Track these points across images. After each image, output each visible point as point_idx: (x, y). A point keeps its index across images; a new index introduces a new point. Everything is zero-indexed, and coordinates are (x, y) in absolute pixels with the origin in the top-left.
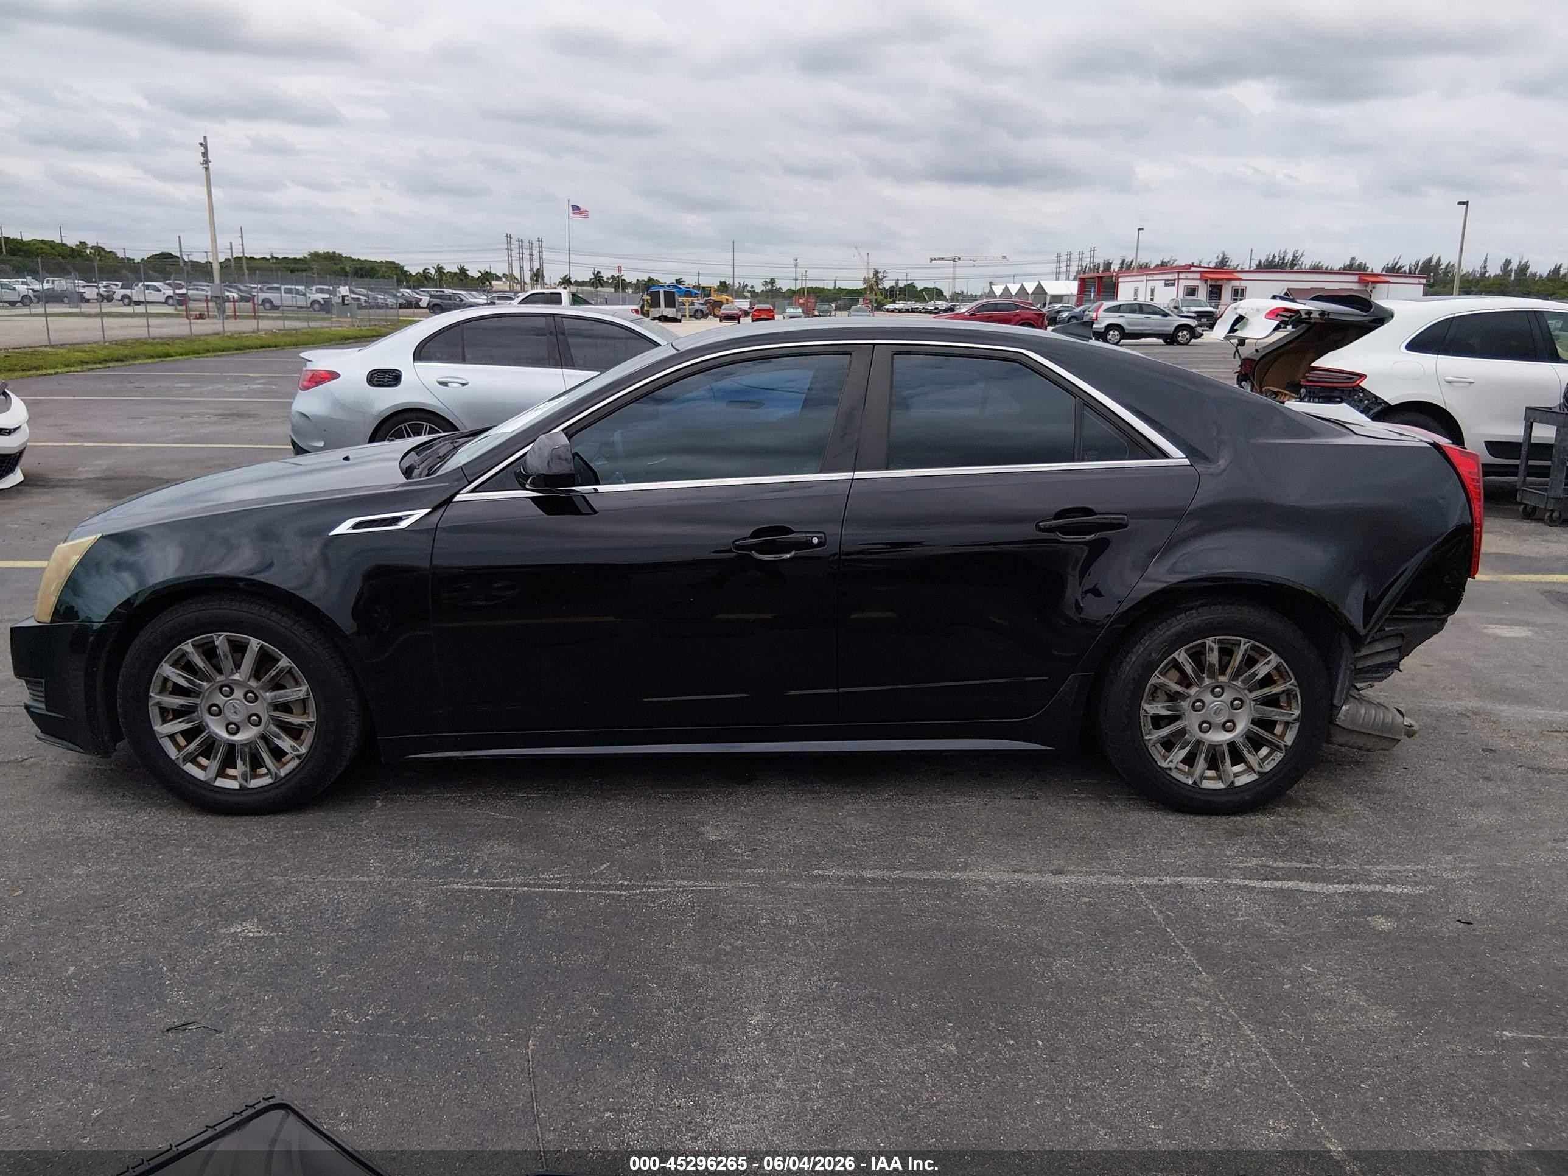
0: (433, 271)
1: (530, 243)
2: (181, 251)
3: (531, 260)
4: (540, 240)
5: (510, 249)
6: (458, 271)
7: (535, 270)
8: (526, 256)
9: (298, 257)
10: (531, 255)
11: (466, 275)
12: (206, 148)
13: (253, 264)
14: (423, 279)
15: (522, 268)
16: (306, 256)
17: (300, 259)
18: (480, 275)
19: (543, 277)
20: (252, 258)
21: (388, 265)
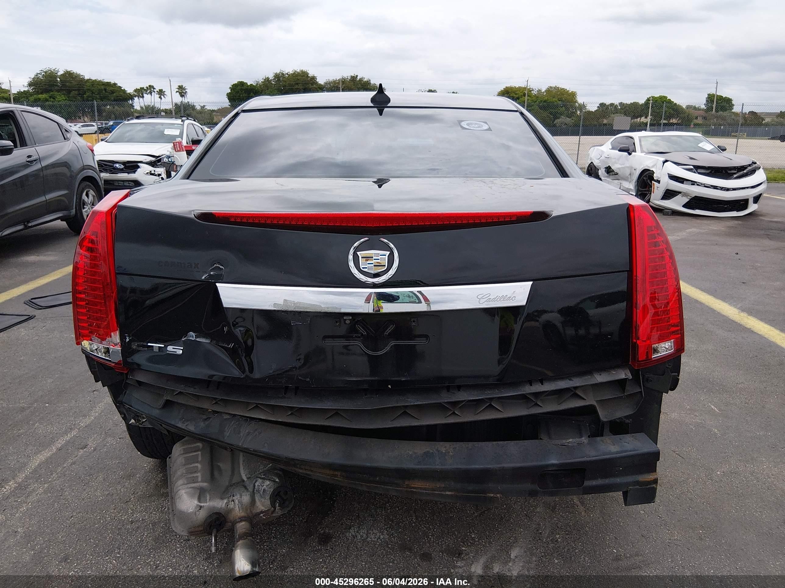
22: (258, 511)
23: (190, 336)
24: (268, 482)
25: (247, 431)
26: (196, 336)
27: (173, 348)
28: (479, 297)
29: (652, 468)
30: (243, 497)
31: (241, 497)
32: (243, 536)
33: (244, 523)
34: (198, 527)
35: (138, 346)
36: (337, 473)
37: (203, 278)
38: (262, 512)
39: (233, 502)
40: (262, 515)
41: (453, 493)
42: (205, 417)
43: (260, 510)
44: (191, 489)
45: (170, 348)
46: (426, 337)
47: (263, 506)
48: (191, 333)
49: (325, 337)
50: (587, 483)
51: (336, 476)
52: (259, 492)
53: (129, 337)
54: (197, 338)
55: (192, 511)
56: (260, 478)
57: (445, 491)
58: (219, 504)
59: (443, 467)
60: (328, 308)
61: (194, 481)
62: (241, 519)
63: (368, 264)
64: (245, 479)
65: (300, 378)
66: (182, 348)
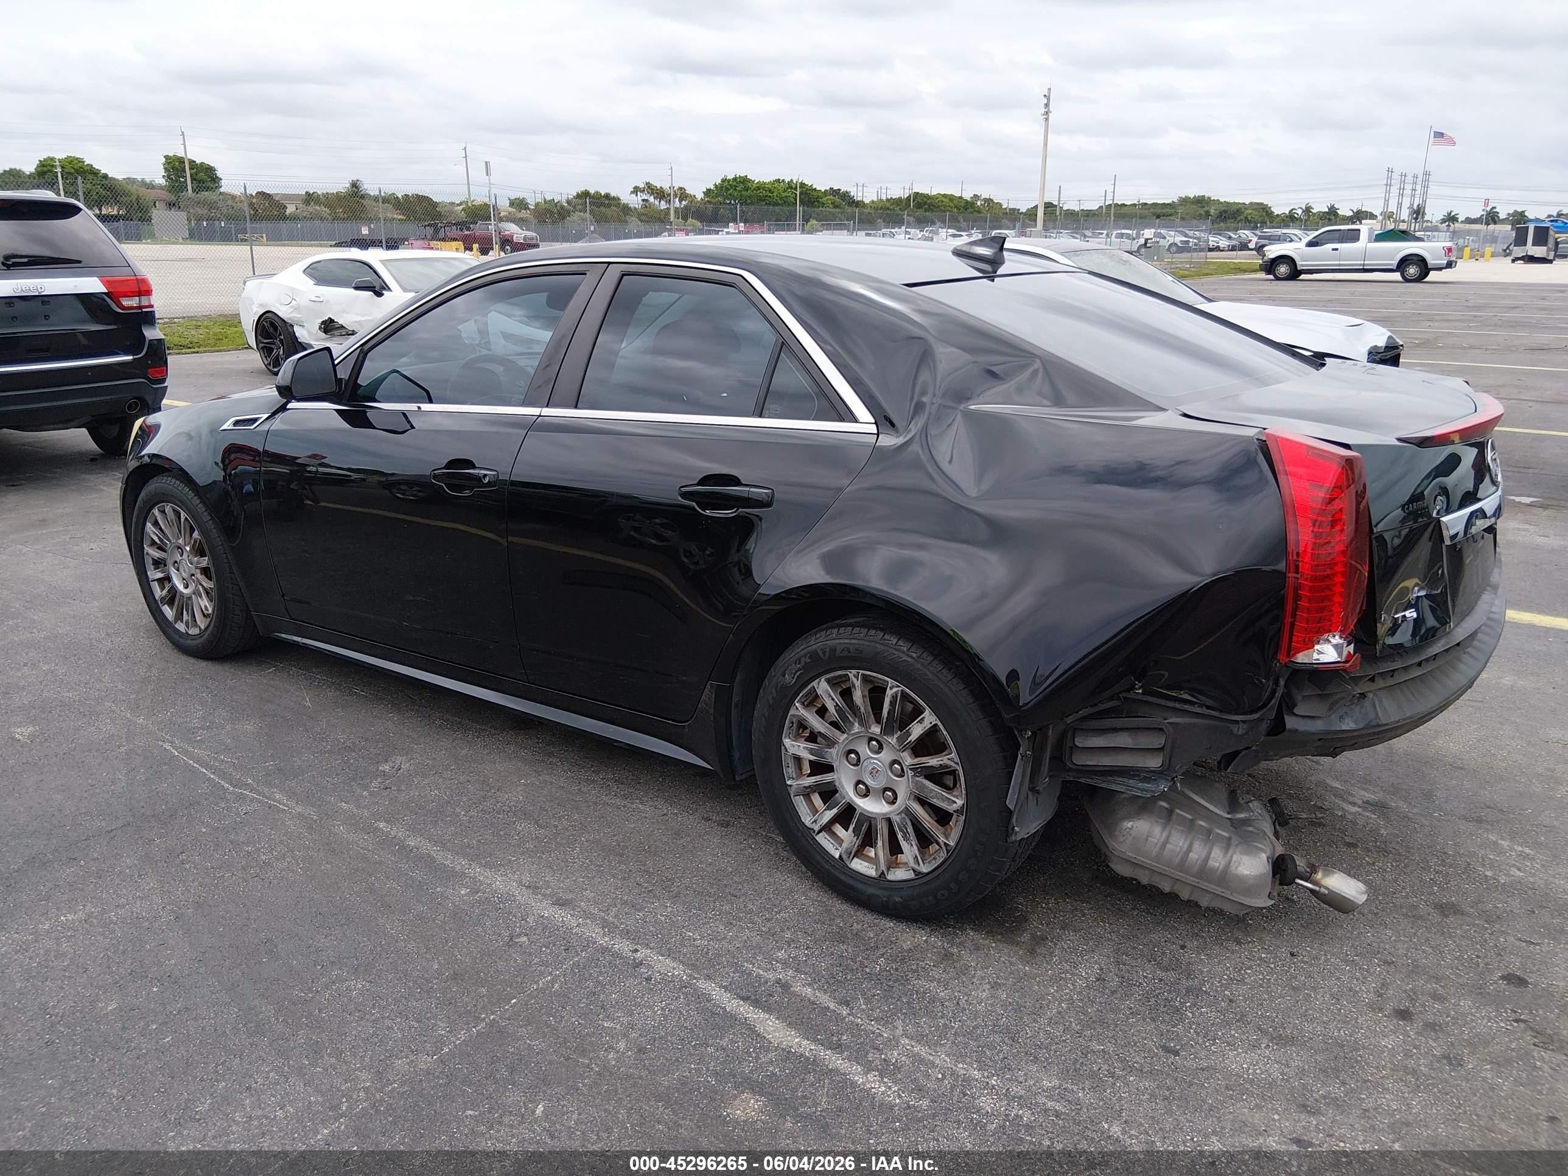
0: (1300, 212)
1: (1416, 177)
2: (1059, 200)
3: (1413, 196)
4: (1427, 174)
5: (1389, 185)
6: (1327, 210)
7: (1415, 207)
8: (1408, 192)
9: (1167, 202)
10: (1414, 190)
11: (1336, 214)
12: (1048, 99)
13: (1124, 210)
14: (1288, 219)
15: (1400, 205)
16: (1175, 200)
17: (1168, 204)
18: (1352, 214)
19: (1424, 214)
20: (1123, 205)
21: (1256, 207)
26: (1418, 591)
44: (1240, 847)
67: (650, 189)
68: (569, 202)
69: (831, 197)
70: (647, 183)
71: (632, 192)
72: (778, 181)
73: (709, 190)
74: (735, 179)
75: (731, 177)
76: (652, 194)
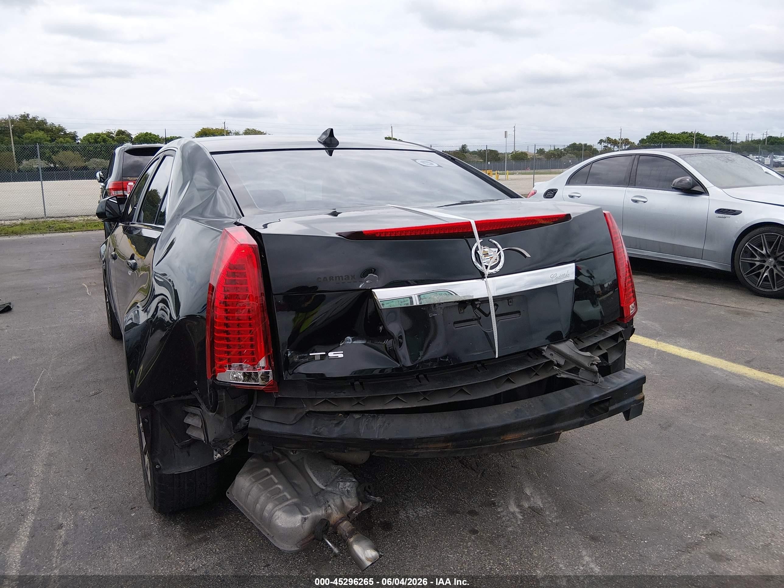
22: (349, 510)
23: (347, 341)
24: (348, 484)
25: (378, 425)
26: (353, 340)
27: (334, 354)
28: (552, 277)
29: (640, 390)
30: (336, 500)
31: (334, 501)
32: (352, 533)
33: (346, 522)
34: (306, 538)
35: (300, 358)
36: (448, 444)
37: (360, 287)
38: (352, 510)
39: (329, 507)
40: (354, 512)
41: (533, 438)
42: (335, 422)
43: (350, 510)
44: (288, 507)
45: (331, 354)
46: (519, 312)
47: (351, 504)
48: (348, 337)
49: (455, 323)
50: (611, 408)
51: (447, 447)
52: (344, 494)
53: (291, 351)
54: (354, 341)
55: (299, 524)
56: (341, 481)
57: (527, 438)
58: (320, 513)
59: (533, 417)
60: (464, 297)
61: (285, 499)
62: (342, 520)
63: (486, 259)
64: (324, 488)
65: (441, 359)
66: (342, 352)
67: (609, 140)
68: (565, 149)
69: (716, 140)
70: (607, 138)
71: (598, 143)
72: (684, 133)
73: (643, 140)
74: (659, 133)
75: (657, 132)
76: (610, 143)
